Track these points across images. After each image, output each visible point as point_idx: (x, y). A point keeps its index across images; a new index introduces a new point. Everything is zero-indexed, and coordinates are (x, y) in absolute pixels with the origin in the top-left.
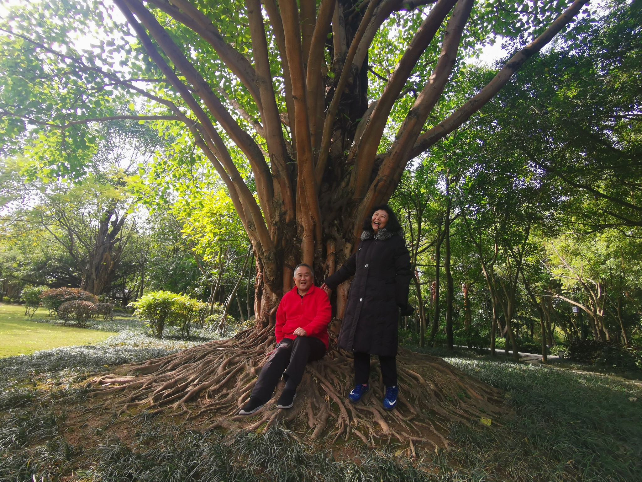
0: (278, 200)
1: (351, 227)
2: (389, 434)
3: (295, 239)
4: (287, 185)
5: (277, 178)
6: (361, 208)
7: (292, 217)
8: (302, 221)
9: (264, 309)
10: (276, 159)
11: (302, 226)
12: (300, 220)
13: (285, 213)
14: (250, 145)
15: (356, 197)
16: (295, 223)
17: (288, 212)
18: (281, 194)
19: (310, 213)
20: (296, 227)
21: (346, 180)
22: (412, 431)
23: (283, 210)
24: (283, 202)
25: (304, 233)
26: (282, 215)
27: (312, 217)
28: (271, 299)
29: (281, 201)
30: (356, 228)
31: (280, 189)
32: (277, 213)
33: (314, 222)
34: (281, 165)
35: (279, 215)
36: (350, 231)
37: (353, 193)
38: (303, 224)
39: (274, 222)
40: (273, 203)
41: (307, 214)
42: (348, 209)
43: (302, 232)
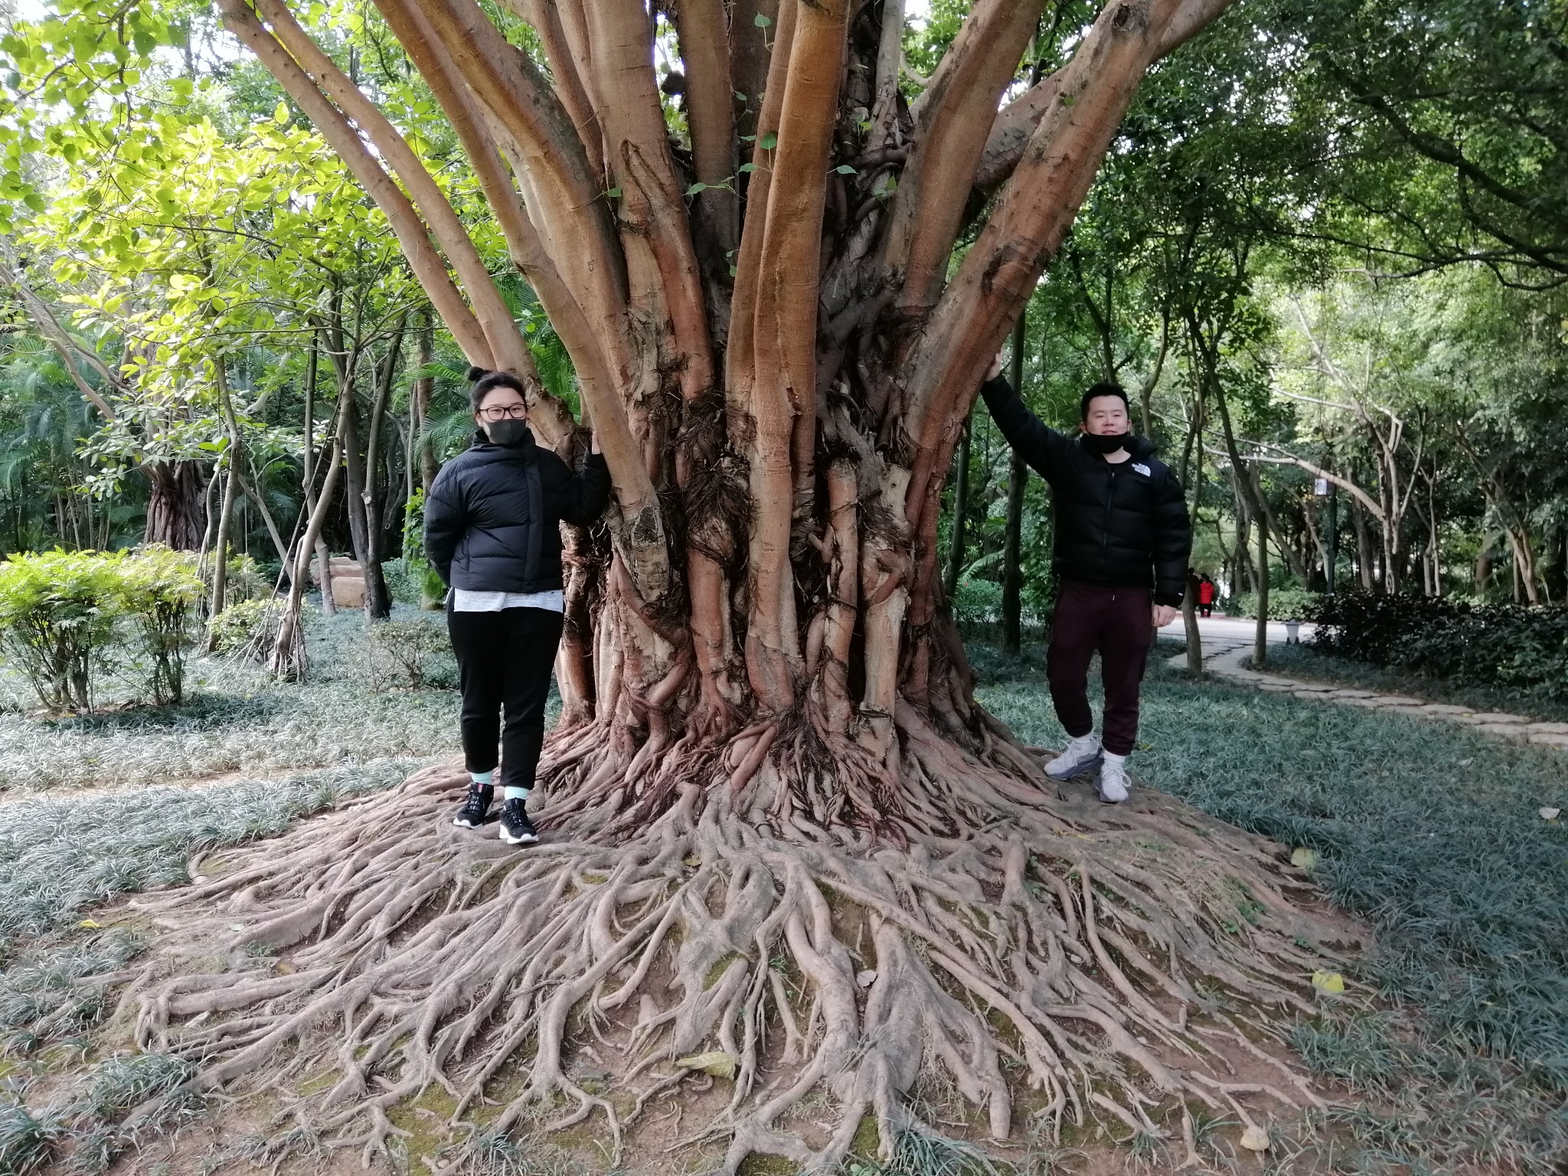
0: (648, 315)
2: (1176, 1090)
3: (726, 462)
4: (685, 264)
5: (647, 235)
6: (928, 341)
7: (707, 381)
8: (749, 401)
9: (619, 687)
10: (643, 163)
11: (748, 418)
12: (740, 398)
13: (679, 365)
14: (536, 101)
16: (721, 402)
17: (693, 363)
18: (661, 296)
19: (786, 379)
20: (724, 416)
21: (865, 229)
22: (1210, 1062)
23: (670, 353)
24: (671, 326)
25: (760, 441)
26: (669, 371)
27: (790, 390)
28: (646, 653)
29: (660, 320)
30: (914, 411)
31: (657, 278)
32: (649, 361)
33: (796, 407)
34: (661, 186)
35: (659, 370)
36: (895, 420)
37: (900, 287)
38: (755, 410)
39: (638, 396)
40: (630, 326)
41: (772, 382)
42: (882, 339)
43: (750, 437)
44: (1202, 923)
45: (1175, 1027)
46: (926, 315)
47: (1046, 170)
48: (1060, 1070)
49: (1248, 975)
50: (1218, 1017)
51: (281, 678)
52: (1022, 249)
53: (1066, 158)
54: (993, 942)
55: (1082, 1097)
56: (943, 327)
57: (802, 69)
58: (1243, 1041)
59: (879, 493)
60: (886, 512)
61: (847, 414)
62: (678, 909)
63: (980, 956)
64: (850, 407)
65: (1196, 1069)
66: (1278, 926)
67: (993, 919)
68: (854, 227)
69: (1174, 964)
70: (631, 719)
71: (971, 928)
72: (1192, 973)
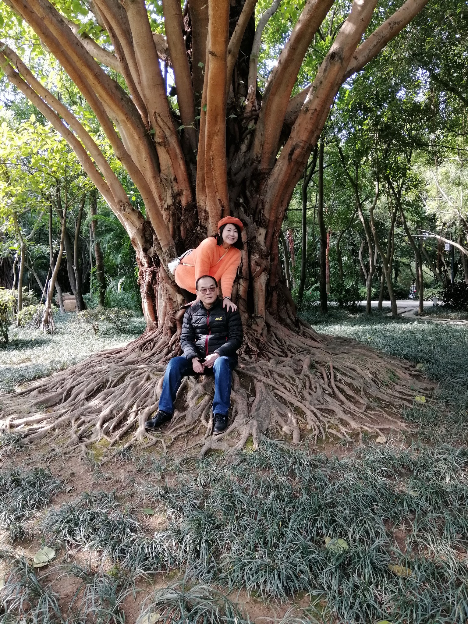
0: (167, 176)
1: (260, 207)
2: (358, 427)
3: (198, 228)
4: (179, 156)
5: (165, 146)
6: (271, 181)
7: (190, 199)
8: (205, 205)
9: (165, 313)
10: (162, 119)
11: (205, 212)
12: (202, 204)
13: (180, 194)
14: (122, 99)
15: (263, 166)
16: (195, 206)
17: (184, 193)
18: (171, 169)
19: (218, 196)
20: (197, 211)
21: (246, 141)
22: (372, 421)
23: (176, 189)
24: (176, 179)
25: (210, 220)
26: (176, 196)
27: (220, 200)
28: (174, 300)
29: (172, 178)
30: (267, 207)
31: (170, 162)
32: (169, 193)
33: (222, 206)
34: (169, 128)
35: (172, 196)
36: (260, 211)
37: (259, 162)
38: (208, 208)
39: (166, 206)
40: (161, 180)
41: (213, 197)
42: (254, 182)
43: (206, 219)
44: (374, 381)
45: (361, 411)
46: (269, 172)
47: (309, 115)
48: (318, 423)
49: (389, 397)
50: (377, 408)
51: (45, 333)
52: (302, 144)
53: (315, 110)
54: (297, 387)
55: (325, 430)
56: (276, 175)
57: (213, 79)
58: (385, 415)
59: (255, 237)
60: (258, 244)
61: (242, 209)
62: (187, 381)
63: (292, 391)
64: (244, 207)
65: (366, 422)
66: (404, 383)
67: (297, 379)
68: (242, 141)
69: (362, 393)
70: (170, 324)
71: (289, 382)
72: (369, 396)
